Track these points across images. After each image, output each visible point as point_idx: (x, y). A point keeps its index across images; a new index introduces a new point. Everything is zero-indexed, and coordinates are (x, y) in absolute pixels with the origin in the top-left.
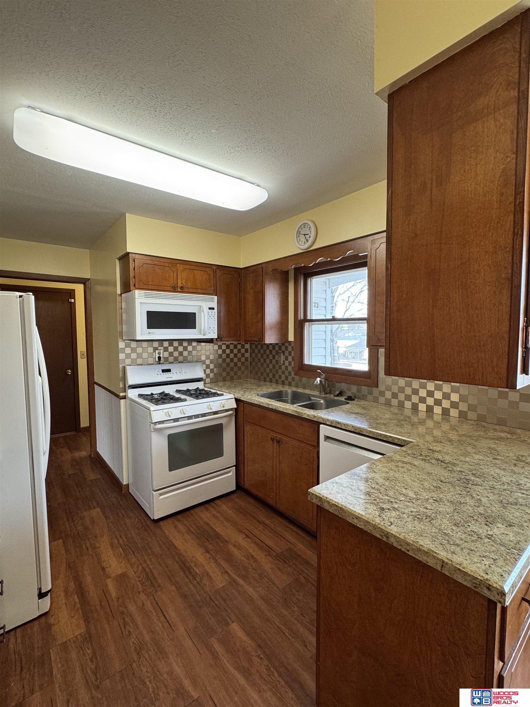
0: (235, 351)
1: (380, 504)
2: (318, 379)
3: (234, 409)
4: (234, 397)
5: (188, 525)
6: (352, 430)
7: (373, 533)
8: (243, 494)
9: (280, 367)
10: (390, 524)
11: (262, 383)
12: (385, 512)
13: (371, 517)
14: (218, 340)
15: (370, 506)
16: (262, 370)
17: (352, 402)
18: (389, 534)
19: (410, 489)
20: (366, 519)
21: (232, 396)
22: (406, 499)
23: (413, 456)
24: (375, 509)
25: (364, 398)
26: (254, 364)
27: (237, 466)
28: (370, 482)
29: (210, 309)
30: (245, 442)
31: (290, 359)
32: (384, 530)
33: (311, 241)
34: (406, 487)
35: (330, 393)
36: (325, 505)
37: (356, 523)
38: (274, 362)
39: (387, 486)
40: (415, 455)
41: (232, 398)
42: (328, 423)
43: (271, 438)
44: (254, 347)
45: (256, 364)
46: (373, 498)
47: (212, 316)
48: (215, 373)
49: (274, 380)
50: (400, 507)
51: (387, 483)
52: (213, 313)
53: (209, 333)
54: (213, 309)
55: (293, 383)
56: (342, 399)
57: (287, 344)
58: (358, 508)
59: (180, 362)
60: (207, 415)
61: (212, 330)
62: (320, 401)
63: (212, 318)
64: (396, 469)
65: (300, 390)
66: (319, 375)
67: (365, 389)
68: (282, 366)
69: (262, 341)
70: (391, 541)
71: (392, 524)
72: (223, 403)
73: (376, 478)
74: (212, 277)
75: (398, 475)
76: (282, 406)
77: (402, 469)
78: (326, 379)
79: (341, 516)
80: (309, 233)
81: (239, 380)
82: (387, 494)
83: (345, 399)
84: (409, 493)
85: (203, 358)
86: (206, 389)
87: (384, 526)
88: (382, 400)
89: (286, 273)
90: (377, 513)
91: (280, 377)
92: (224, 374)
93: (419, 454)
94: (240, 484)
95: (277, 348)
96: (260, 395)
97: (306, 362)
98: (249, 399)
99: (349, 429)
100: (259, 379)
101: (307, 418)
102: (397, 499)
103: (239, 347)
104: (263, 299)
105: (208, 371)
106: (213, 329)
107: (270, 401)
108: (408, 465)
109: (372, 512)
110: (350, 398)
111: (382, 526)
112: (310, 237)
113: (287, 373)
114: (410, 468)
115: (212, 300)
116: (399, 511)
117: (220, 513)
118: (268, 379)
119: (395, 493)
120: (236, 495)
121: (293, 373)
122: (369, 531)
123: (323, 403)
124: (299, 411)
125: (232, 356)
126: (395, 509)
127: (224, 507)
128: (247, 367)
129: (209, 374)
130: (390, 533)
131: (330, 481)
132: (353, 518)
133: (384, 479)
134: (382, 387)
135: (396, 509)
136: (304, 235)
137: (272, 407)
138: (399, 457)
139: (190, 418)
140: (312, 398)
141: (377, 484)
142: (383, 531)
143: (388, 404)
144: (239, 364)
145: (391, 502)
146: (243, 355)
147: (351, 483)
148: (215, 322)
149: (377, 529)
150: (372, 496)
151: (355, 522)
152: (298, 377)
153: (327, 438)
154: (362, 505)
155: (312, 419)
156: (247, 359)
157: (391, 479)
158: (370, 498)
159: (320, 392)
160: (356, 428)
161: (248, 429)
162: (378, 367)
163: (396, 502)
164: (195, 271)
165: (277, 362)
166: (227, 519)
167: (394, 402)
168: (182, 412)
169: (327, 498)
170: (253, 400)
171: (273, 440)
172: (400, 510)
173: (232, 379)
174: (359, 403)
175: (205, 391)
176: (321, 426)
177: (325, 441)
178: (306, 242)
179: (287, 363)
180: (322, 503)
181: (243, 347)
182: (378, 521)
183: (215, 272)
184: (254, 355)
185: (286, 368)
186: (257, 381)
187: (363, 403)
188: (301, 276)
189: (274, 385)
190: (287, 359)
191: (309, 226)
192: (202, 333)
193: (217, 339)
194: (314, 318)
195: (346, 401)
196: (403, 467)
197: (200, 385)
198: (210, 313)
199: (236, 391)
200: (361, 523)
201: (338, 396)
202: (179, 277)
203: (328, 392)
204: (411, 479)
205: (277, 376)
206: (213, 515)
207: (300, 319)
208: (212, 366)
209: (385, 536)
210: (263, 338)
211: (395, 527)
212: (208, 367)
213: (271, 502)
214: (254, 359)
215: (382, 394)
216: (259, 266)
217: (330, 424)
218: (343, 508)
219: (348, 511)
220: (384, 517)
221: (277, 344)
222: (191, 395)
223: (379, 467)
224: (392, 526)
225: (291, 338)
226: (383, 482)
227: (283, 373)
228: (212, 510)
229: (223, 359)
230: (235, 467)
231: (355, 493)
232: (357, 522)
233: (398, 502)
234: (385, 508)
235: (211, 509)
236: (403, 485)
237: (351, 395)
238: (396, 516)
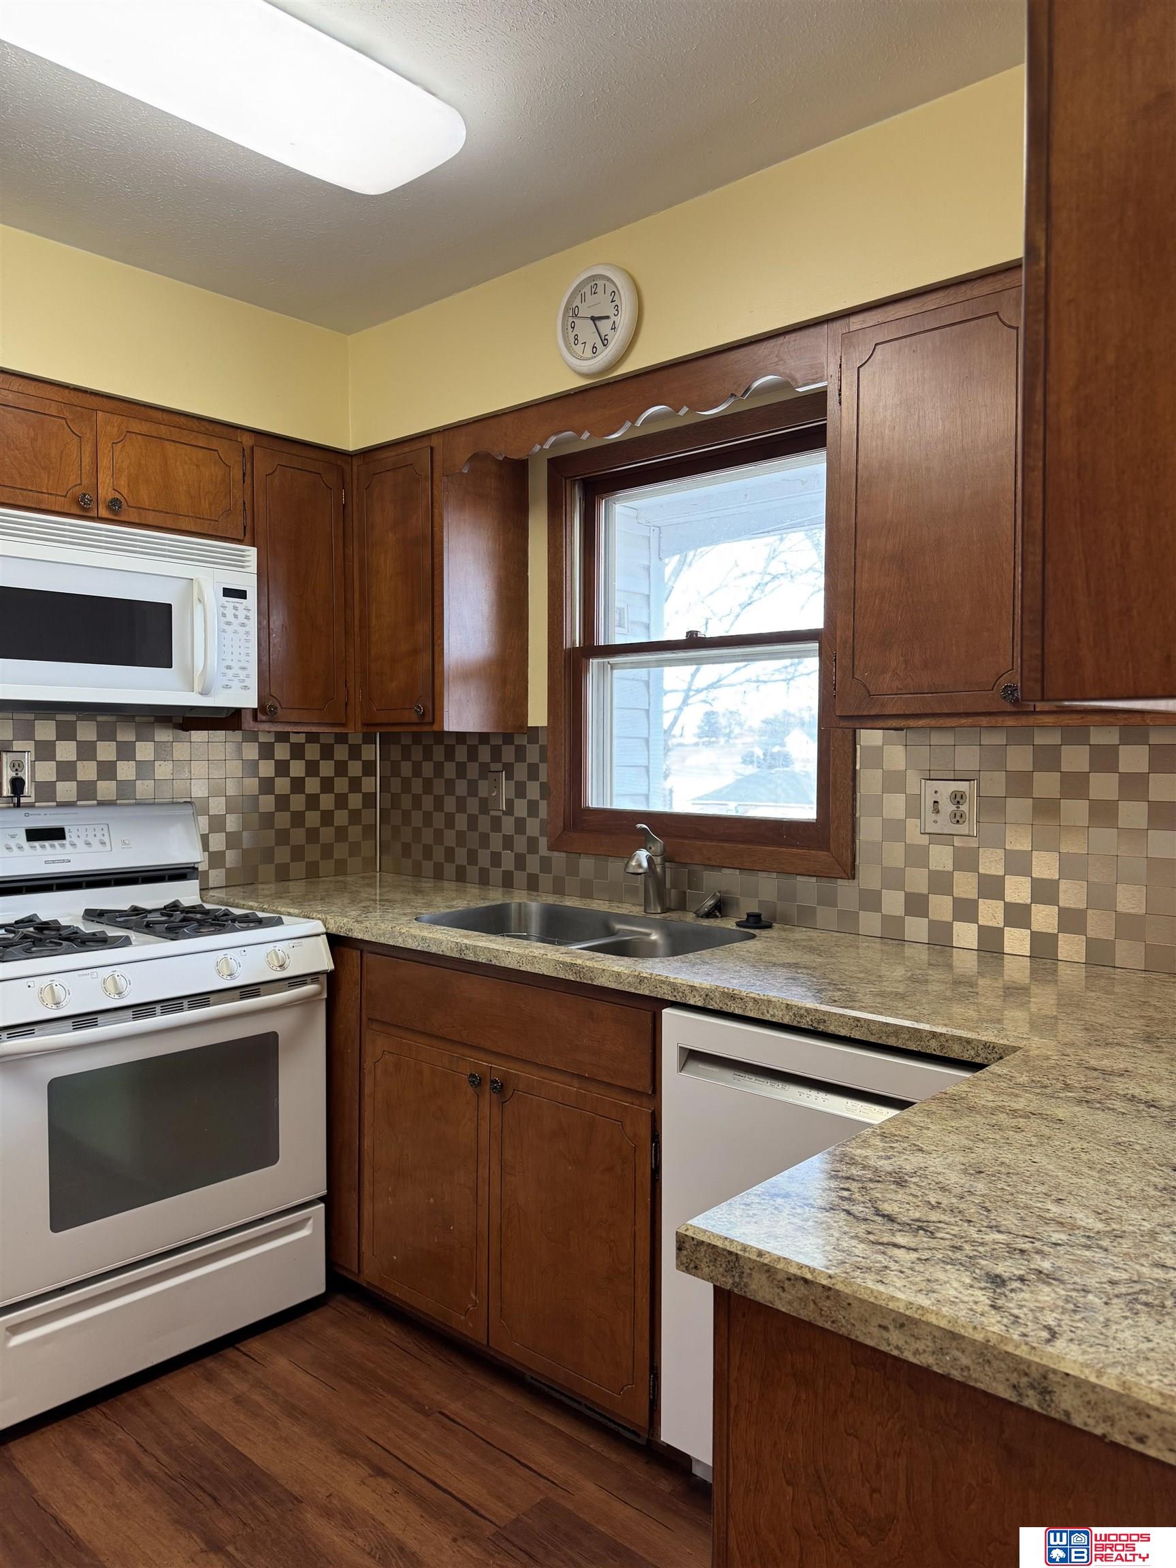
0: (327, 768)
1: (983, 1262)
2: (642, 855)
3: (324, 979)
4: (324, 930)
5: (134, 1447)
6: (786, 1020)
7: (976, 1380)
8: (357, 1307)
9: (496, 824)
10: (1045, 1335)
11: (427, 884)
12: (1012, 1290)
13: (962, 1313)
14: (261, 717)
15: (946, 1271)
16: (428, 836)
17: (764, 933)
18: (1051, 1376)
19: (1073, 1200)
20: (943, 1324)
21: (317, 926)
22: (1073, 1238)
23: (1038, 1091)
24: (968, 1281)
25: (805, 917)
26: (396, 817)
27: (330, 1200)
28: (914, 1183)
29: (228, 593)
30: (367, 1100)
31: (533, 791)
32: (1029, 1364)
33: (617, 341)
34: (1055, 1195)
35: (682, 906)
36: (754, 1287)
37: (897, 1348)
38: (473, 805)
39: (983, 1196)
40: (1046, 1087)
41: (318, 935)
42: (692, 1002)
43: (472, 1076)
44: (396, 752)
45: (406, 816)
46: (948, 1243)
47: (235, 622)
48: (244, 851)
49: (472, 872)
50: (1060, 1268)
51: (980, 1186)
52: (241, 613)
53: (227, 687)
54: (241, 594)
55: (545, 880)
56: (730, 924)
57: (521, 740)
58: (899, 1283)
59: (101, 804)
60: (212, 998)
61: (236, 676)
62: (649, 935)
63: (235, 632)
64: (998, 1137)
65: (571, 902)
66: (643, 841)
67: (807, 887)
68: (504, 818)
69: (433, 723)
70: (1063, 1406)
71: (1054, 1335)
72: (280, 953)
73: (931, 1169)
74: (237, 473)
75: (1010, 1156)
76: (516, 950)
77: (1018, 1136)
78: (667, 858)
79: (828, 1326)
80: (610, 311)
81: (340, 878)
82: (994, 1223)
83: (738, 924)
84: (1074, 1215)
85: (199, 790)
86: (208, 906)
87: (1027, 1344)
88: (870, 922)
89: (517, 470)
90: (983, 1298)
91: (496, 859)
92: (283, 855)
93: (1060, 1085)
94: (347, 1270)
95: (484, 754)
96: (425, 917)
97: (594, 799)
98: (384, 934)
99: (773, 1016)
100: (417, 873)
101: (613, 986)
102: (1039, 1240)
103: (341, 752)
104: (436, 566)
105: (218, 842)
106: (242, 674)
107: (467, 937)
108: (1035, 1123)
109: (960, 1296)
110: (756, 922)
111: (1017, 1346)
112: (614, 328)
113: (521, 844)
114: (1047, 1132)
115: (240, 564)
116: (1062, 1282)
117: (266, 1387)
118: (450, 870)
119: (1022, 1219)
120: (327, 1313)
121: (543, 842)
122: (956, 1374)
123: (661, 942)
124: (579, 962)
125: (312, 785)
126: (1045, 1277)
127: (282, 1364)
128: (369, 831)
129: (222, 854)
130: (1055, 1372)
131: (758, 1189)
132: (885, 1328)
133: (965, 1172)
134: (868, 876)
135: (1047, 1275)
136: (593, 319)
137: (475, 954)
138: (991, 1098)
139: (142, 1009)
140: (618, 927)
141: (943, 1189)
142: (1023, 1367)
143: (893, 936)
144: (341, 818)
145: (1022, 1251)
146: (355, 785)
147: (846, 1194)
148: (249, 645)
149: (995, 1363)
150: (939, 1235)
151: (895, 1343)
152: (563, 855)
153: (691, 1056)
154: (912, 1269)
155: (633, 990)
156: (369, 800)
157: (990, 1171)
158: (933, 1243)
159: (646, 904)
160: (802, 1012)
161: (378, 1046)
162: (854, 807)
163: (1039, 1252)
164: (170, 447)
165: (484, 806)
166: (292, 1411)
167: (916, 928)
168: (111, 988)
169: (760, 1254)
170: (401, 934)
171: (476, 1082)
172: (1066, 1277)
173: (312, 873)
174: (791, 936)
175: (207, 912)
176: (667, 1012)
177: (682, 1067)
178: (599, 344)
179: (521, 808)
180: (741, 1277)
181: (355, 753)
182: (996, 1329)
183: (248, 456)
184: (396, 785)
185: (520, 825)
186: (410, 878)
187: (800, 934)
188: (573, 487)
189: (474, 890)
190: (520, 791)
191: (610, 288)
192: (197, 687)
193: (255, 710)
194: (619, 640)
195: (742, 929)
196: (1018, 1129)
197: (187, 893)
198: (230, 612)
199: (333, 909)
200: (920, 1346)
201: (709, 915)
202: (104, 462)
203: (673, 905)
204: (1064, 1168)
205: (484, 858)
206: (238, 1400)
207: (569, 646)
208: (232, 823)
209: (1032, 1386)
210: (437, 713)
211: (1074, 1347)
212: (217, 824)
213: (466, 1326)
214: (395, 801)
215: (872, 901)
216: (417, 445)
217: (699, 1004)
218: (839, 1287)
219: (860, 1300)
220: (1016, 1312)
221: (483, 737)
222: (149, 928)
223: (930, 1134)
224: (1060, 1344)
225: (538, 715)
226: (963, 1181)
227: (508, 843)
228: (231, 1378)
229: (277, 796)
230: (322, 1205)
231: (871, 1227)
232: (901, 1343)
233: (1046, 1249)
234: (1006, 1275)
235: (227, 1375)
236: (1040, 1189)
237: (756, 910)
238: (1060, 1303)
